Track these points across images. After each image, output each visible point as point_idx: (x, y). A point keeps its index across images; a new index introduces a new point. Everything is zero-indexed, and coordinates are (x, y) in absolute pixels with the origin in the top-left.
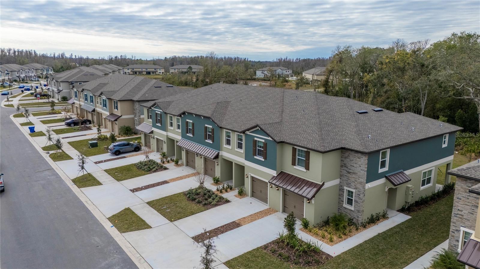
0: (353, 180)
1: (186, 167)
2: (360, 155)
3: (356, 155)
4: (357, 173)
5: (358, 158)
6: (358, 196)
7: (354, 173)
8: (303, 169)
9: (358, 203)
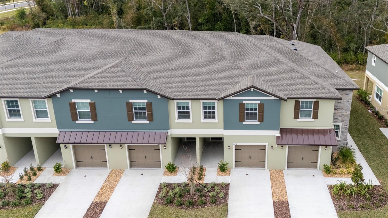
0: (340, 114)
1: (76, 170)
2: (348, 92)
3: (344, 92)
4: (344, 108)
5: (346, 94)
6: (345, 127)
7: (341, 109)
8: (310, 120)
9: (345, 133)
